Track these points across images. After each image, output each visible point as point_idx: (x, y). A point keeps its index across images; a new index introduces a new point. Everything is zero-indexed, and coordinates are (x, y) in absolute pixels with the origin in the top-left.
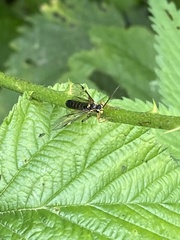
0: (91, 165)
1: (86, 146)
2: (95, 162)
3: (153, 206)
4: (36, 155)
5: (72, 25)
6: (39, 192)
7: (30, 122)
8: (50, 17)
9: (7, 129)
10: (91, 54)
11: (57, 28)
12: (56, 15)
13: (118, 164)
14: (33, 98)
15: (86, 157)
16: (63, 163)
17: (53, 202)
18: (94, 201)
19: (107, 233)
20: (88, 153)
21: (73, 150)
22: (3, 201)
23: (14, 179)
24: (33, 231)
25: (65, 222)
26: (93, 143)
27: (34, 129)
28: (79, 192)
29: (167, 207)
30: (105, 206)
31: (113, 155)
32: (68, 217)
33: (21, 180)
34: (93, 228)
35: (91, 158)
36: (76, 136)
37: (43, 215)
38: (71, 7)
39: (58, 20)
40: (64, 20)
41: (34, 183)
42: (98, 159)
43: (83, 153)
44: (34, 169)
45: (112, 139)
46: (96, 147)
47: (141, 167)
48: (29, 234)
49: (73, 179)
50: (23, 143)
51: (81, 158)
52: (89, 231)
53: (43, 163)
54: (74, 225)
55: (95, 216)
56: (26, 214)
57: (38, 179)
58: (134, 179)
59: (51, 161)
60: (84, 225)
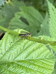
0: (25, 50)
1: (23, 45)
2: (26, 49)
3: (42, 59)
4: (10, 48)
5: (13, 7)
6: (11, 57)
7: (9, 39)
8: (8, 4)
9: (3, 41)
10: (20, 13)
11: (9, 7)
12: (9, 4)
13: (32, 49)
14: (9, 33)
15: (23, 48)
16: (18, 49)
17: (15, 60)
18: (26, 59)
19: (29, 67)
20: (24, 47)
21: (20, 46)
22: (2, 60)
23: (5, 54)
24: (10, 68)
25: (18, 65)
26: (25, 44)
27: (10, 41)
28: (22, 57)
29: (45, 59)
30: (29, 60)
31: (31, 47)
32: (19, 63)
33: (6, 54)
34: (26, 66)
35: (25, 48)
36: (20, 42)
37: (12, 63)
38: (13, 2)
39: (10, 5)
40: (11, 5)
41: (10, 55)
42: (27, 48)
43: (23, 47)
44: (10, 51)
45: (30, 43)
46: (26, 45)
47: (38, 49)
48: (9, 68)
49: (20, 54)
50: (7, 45)
51: (22, 48)
52: (25, 67)
53: (12, 50)
54: (20, 65)
55: (26, 63)
56: (8, 63)
57: (11, 54)
58: (36, 53)
59: (14, 49)
60: (23, 65)
